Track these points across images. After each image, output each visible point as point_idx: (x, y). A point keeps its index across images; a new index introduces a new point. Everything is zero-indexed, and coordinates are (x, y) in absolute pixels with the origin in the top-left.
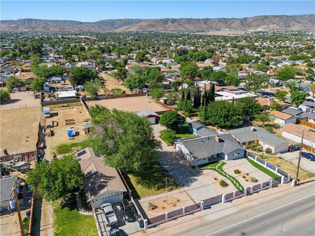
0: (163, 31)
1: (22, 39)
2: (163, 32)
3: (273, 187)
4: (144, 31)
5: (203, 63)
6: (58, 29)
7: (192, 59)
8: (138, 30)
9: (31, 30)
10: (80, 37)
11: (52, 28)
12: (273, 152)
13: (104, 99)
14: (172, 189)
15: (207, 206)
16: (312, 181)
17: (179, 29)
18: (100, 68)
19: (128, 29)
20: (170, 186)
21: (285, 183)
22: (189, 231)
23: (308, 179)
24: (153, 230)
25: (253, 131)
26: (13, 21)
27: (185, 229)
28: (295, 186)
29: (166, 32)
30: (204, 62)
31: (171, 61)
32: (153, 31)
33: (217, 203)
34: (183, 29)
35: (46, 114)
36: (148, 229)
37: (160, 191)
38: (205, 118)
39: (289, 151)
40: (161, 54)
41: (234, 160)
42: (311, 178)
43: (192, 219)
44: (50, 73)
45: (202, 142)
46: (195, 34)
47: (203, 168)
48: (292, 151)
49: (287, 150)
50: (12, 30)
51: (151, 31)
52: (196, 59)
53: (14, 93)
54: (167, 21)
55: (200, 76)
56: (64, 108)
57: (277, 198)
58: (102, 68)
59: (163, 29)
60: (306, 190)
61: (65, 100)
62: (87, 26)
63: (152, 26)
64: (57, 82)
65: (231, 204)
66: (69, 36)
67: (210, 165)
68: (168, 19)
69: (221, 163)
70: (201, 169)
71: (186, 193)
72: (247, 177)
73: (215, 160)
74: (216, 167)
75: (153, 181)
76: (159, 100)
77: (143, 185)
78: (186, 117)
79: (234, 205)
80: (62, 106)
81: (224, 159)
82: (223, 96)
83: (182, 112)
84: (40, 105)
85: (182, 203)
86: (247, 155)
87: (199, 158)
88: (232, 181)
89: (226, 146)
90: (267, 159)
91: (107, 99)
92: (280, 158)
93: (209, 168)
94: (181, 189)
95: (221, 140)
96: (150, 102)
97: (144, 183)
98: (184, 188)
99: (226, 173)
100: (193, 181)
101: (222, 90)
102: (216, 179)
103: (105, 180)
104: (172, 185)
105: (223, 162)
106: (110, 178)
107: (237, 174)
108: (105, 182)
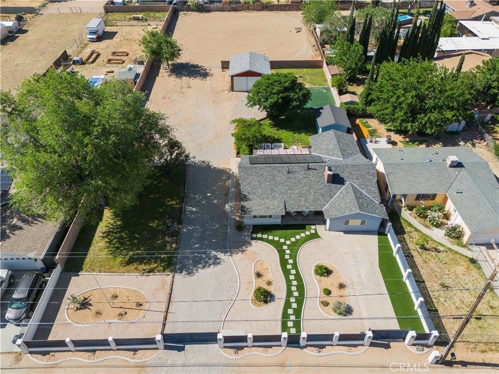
3: (371, 346)
12: (465, 239)
13: (217, 11)
14: (151, 271)
20: (156, 262)
21: (414, 345)
24: (35, 360)
25: (451, 166)
28: (437, 363)
35: (91, 33)
36: (29, 355)
37: (132, 267)
38: (366, 101)
43: (123, 363)
45: (289, 172)
47: (259, 236)
56: (135, 22)
61: (147, 4)
65: (235, 357)
67: (275, 232)
69: (308, 233)
70: (254, 236)
71: (168, 291)
72: (335, 292)
73: (299, 222)
74: (288, 242)
75: (136, 238)
76: (315, 29)
77: (110, 242)
78: (333, 86)
79: (239, 362)
80: (135, 19)
81: (324, 223)
82: (476, 35)
83: (336, 69)
84: (103, 11)
85: (142, 313)
86: (387, 230)
87: (253, 214)
88: (289, 293)
89: (339, 197)
90: (433, 253)
91: (224, 11)
92: (473, 261)
93: (271, 238)
94: (167, 277)
95: (336, 179)
96: (299, 30)
97: (115, 238)
98: (178, 276)
99: (295, 266)
100: (210, 265)
101: (487, 18)
102: (259, 275)
103: (20, 224)
104: (162, 260)
105: (316, 230)
106: (36, 220)
107: (318, 277)
108: (15, 228)
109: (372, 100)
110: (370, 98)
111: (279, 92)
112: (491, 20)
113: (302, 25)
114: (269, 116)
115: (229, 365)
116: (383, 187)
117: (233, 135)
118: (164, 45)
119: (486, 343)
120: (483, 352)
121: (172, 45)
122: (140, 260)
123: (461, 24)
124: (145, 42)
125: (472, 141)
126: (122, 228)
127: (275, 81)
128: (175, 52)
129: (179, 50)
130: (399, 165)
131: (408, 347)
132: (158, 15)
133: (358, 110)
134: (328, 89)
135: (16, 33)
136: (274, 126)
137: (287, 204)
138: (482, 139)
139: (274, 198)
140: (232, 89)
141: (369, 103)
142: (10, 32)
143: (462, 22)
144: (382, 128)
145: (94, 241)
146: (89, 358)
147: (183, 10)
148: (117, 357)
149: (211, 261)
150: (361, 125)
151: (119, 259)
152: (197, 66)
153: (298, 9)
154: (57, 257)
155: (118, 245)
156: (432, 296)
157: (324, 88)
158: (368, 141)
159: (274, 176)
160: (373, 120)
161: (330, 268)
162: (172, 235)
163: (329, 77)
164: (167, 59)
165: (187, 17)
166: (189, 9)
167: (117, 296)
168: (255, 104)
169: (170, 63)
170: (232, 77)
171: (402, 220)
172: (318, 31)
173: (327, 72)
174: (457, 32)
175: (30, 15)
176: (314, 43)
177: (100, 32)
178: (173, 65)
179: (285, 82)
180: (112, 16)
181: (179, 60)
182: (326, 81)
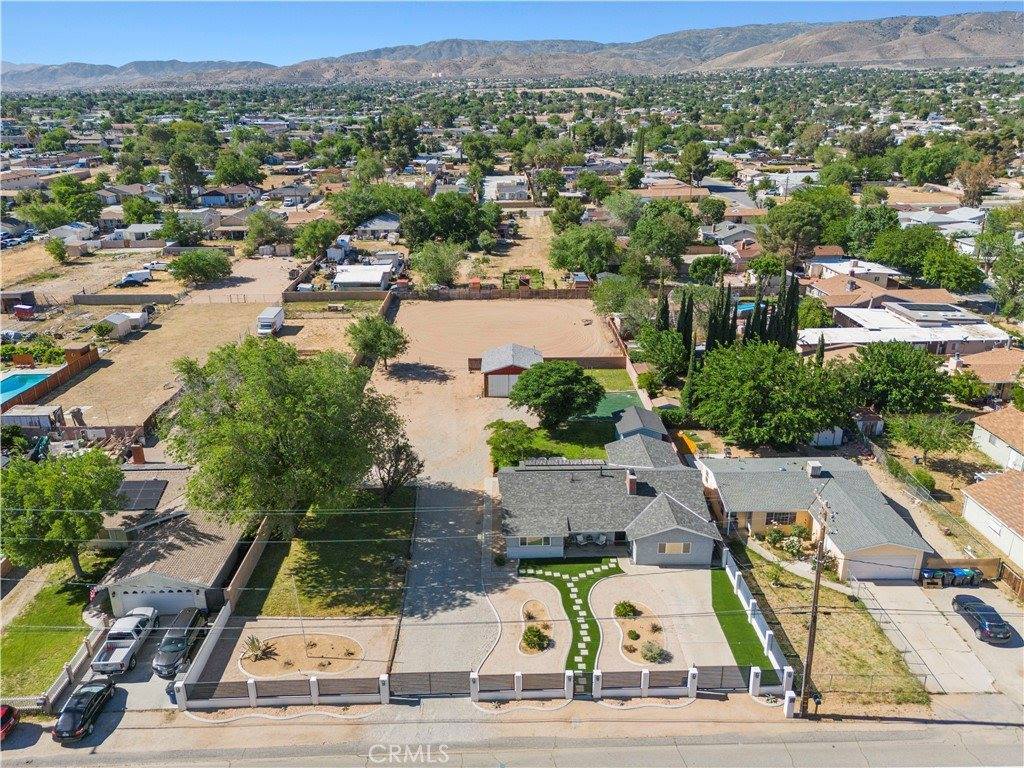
0: (874, 62)
1: (416, 100)
2: (876, 67)
3: (699, 696)
4: (801, 68)
5: (935, 190)
6: (523, 69)
7: (896, 174)
8: (779, 64)
9: (453, 75)
10: (578, 91)
11: (508, 66)
12: (840, 572)
13: (459, 298)
14: (368, 614)
15: (410, 696)
16: (896, 719)
17: (942, 55)
18: (541, 197)
19: (744, 59)
20: (373, 604)
22: (280, 756)
23: (884, 710)
24: (197, 719)
25: (813, 476)
26: (412, 47)
27: (279, 743)
29: (885, 66)
30: (943, 188)
31: (808, 180)
32: (834, 66)
33: (451, 695)
34: (958, 55)
35: (263, 327)
36: (187, 713)
37: (335, 610)
39: (919, 582)
40: (798, 152)
41: (663, 566)
42: (901, 708)
43: (329, 720)
44: (371, 207)
46: (1007, 71)
47: (531, 571)
48: (933, 584)
49: (915, 575)
50: (404, 75)
51: (826, 66)
52: (914, 175)
53: (257, 259)
54: (898, 28)
55: (844, 243)
56: (332, 314)
57: (675, 741)
58: (546, 199)
59: (876, 57)
60: (828, 746)
61: (351, 290)
62: (615, 55)
63: (835, 47)
64: (382, 235)
65: (496, 712)
66: (547, 92)
67: (555, 567)
68: (903, 17)
69: (605, 567)
70: (522, 571)
71: (393, 637)
72: (646, 636)
73: (591, 553)
74: (575, 579)
75: (342, 576)
76: (613, 319)
77: (302, 580)
78: (640, 387)
79: (501, 718)
80: (331, 309)
81: (630, 555)
82: (860, 326)
83: (646, 368)
84: (281, 300)
85: (354, 664)
86: (724, 561)
87: (519, 535)
88: (577, 638)
89: (648, 513)
90: (794, 591)
91: (471, 299)
92: (853, 599)
93: (548, 573)
94: (392, 622)
95: (643, 489)
96: (588, 323)
97: (311, 575)
98: (405, 620)
99: (585, 606)
100: (455, 607)
101: (877, 304)
102: (530, 617)
103: (177, 542)
104: (382, 602)
105: (617, 564)
106: (200, 540)
107: (621, 620)
108: (171, 547)
109: (698, 400)
110: (694, 397)
111: (557, 384)
112: (884, 308)
113: (592, 316)
114: (545, 424)
115: (487, 721)
116: (717, 508)
117: (488, 443)
118: (383, 333)
119: (870, 694)
120: (864, 703)
121: (396, 335)
122: (348, 601)
123: (839, 313)
124: (354, 331)
125: (856, 457)
126: (319, 564)
127: (552, 370)
128: (398, 344)
129: (406, 342)
130: (737, 475)
131: (756, 699)
132: (366, 304)
133: (680, 418)
134: (635, 394)
135: (143, 329)
136: (552, 438)
137: (572, 523)
138: (871, 454)
139: (552, 514)
140: (486, 393)
141: (694, 404)
142: (134, 327)
143: (841, 310)
144: (719, 443)
145: (277, 580)
146: (277, 714)
147: (408, 298)
148: (319, 712)
149: (457, 602)
150: (686, 439)
151: (317, 601)
152: (432, 368)
153: (587, 296)
154: (229, 589)
155: (313, 583)
156: (791, 640)
157: (629, 393)
158: (697, 457)
159: (551, 486)
160: (705, 432)
161: (638, 608)
162: (396, 572)
163: (634, 377)
164: (386, 355)
165: (412, 307)
166: (418, 296)
167: (315, 645)
168: (521, 404)
169: (390, 362)
170: (486, 375)
171: (748, 553)
172: (617, 321)
173: (632, 372)
174: (831, 322)
175: (165, 306)
176: (612, 338)
177: (278, 326)
178: (394, 365)
179: (565, 371)
180: (292, 306)
181: (403, 359)
182: (631, 384)
